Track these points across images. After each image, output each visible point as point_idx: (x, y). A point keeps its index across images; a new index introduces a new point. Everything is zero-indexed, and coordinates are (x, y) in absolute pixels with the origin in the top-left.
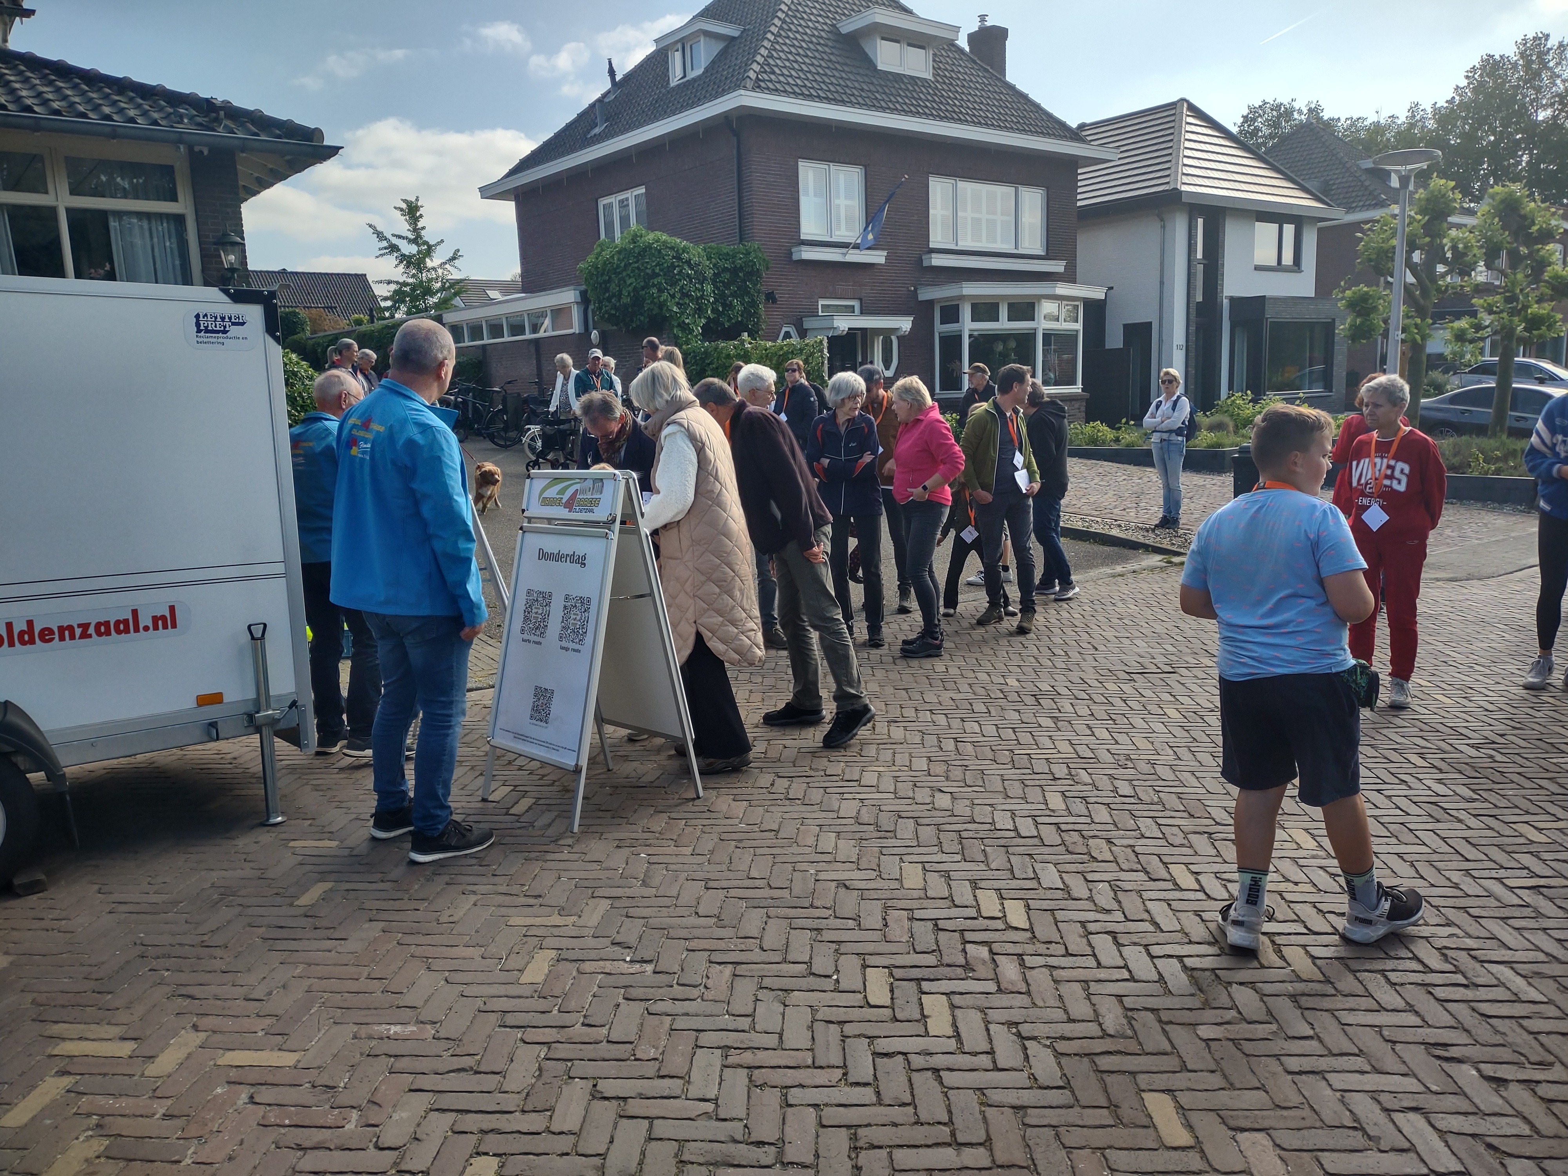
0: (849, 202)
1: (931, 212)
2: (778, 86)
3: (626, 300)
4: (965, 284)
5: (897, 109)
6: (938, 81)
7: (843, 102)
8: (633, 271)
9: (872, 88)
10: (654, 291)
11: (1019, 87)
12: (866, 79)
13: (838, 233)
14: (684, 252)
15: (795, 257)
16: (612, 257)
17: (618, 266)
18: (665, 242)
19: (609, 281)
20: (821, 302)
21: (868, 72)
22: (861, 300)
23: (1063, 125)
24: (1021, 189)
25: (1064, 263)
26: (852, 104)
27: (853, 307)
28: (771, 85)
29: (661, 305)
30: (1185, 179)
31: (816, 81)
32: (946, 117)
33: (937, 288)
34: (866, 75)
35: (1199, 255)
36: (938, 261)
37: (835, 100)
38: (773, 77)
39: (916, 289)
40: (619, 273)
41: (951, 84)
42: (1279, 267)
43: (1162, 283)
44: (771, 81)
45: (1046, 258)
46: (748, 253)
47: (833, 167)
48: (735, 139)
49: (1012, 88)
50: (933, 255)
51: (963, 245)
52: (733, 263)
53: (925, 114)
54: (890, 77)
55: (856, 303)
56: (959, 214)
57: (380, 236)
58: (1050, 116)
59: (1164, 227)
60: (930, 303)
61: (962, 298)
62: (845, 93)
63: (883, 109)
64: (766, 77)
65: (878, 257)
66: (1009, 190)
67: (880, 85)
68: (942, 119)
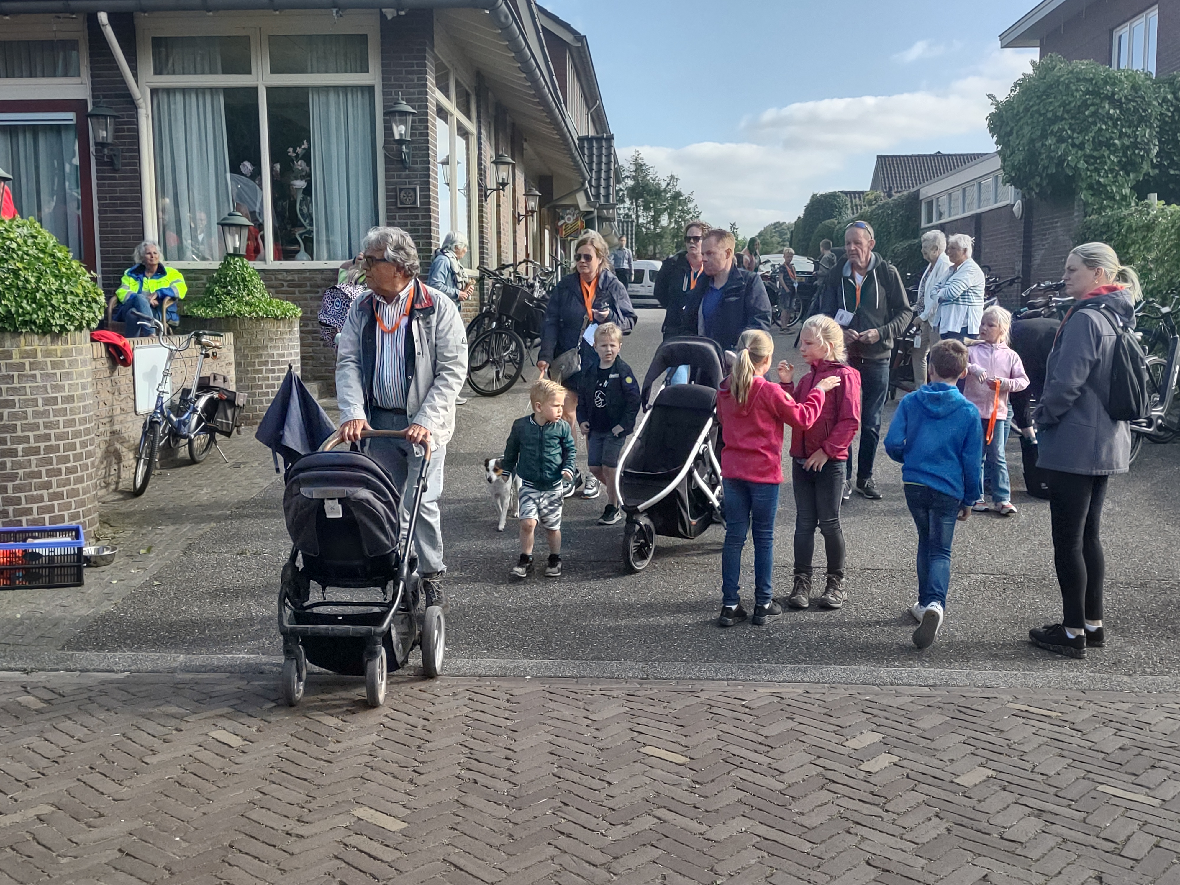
29: (1062, 161)
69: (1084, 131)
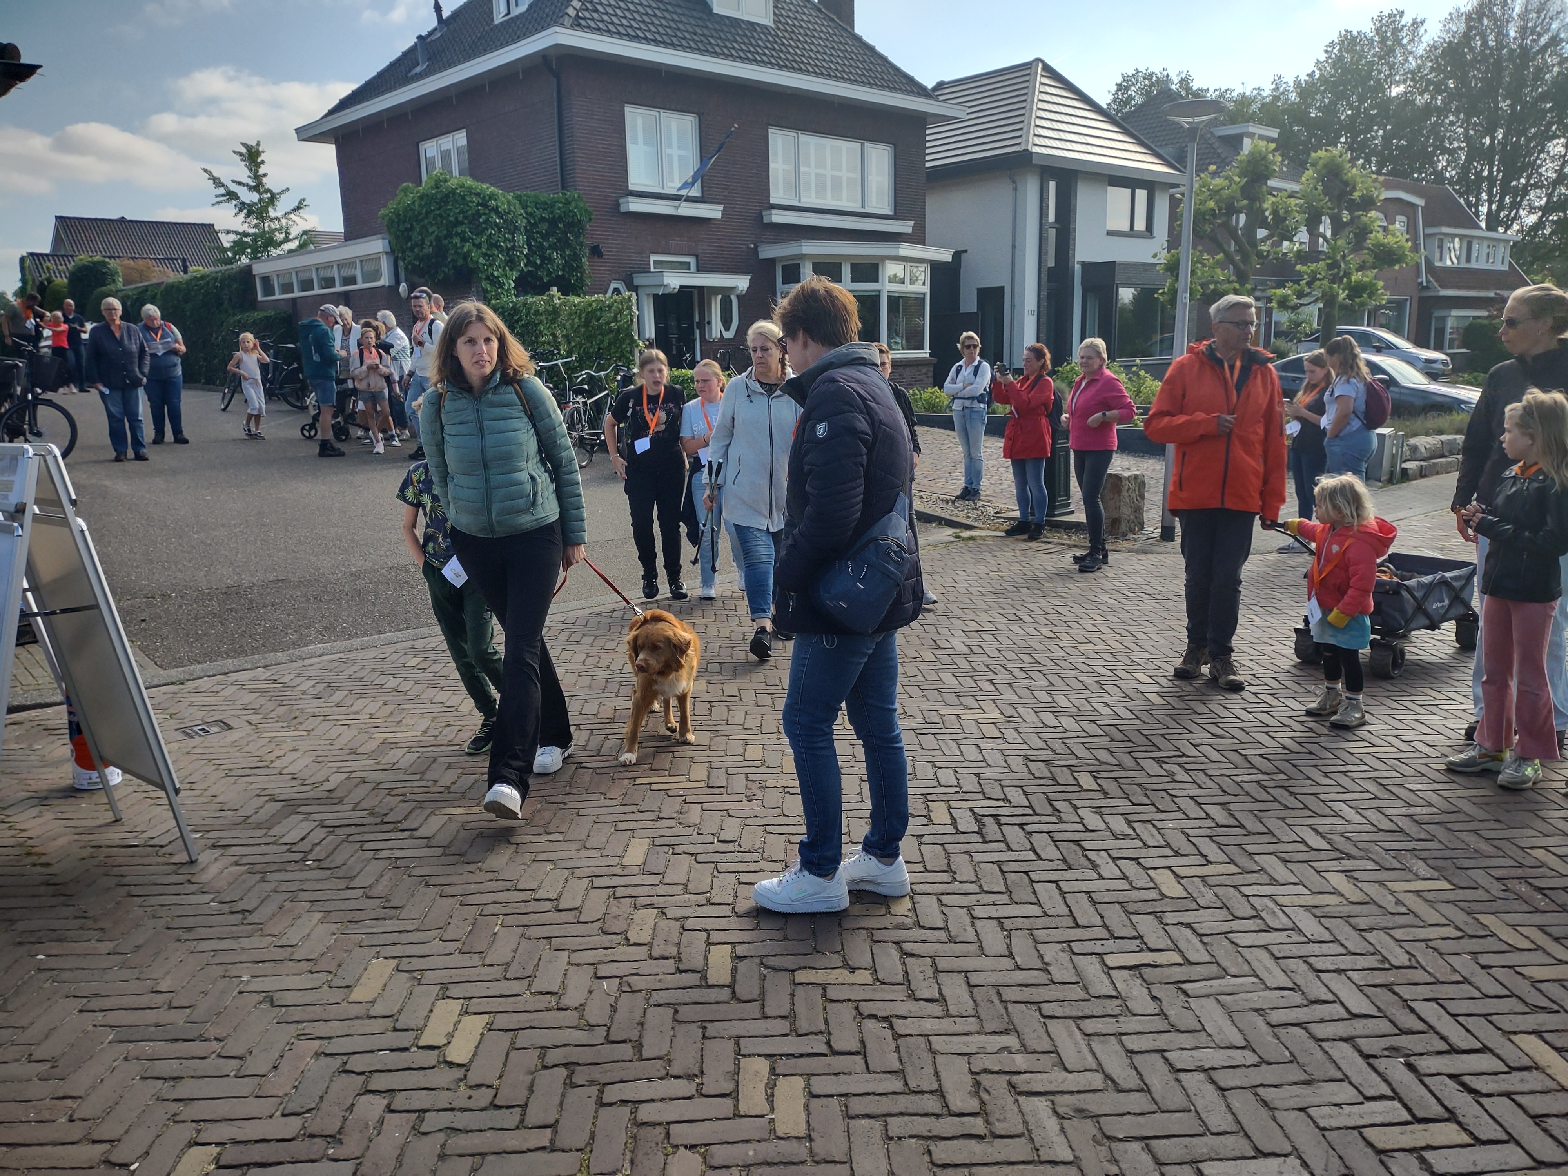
0: (682, 153)
1: (772, 165)
2: (601, 25)
3: (428, 250)
4: (804, 242)
5: (732, 56)
6: (779, 29)
7: (673, 46)
8: (435, 218)
9: (706, 32)
10: (456, 240)
11: (866, 38)
12: (701, 23)
13: (670, 184)
14: (490, 199)
15: (623, 209)
16: (414, 203)
17: (420, 213)
18: (470, 188)
19: (412, 228)
20: (653, 258)
21: (701, 15)
22: (697, 256)
23: (910, 80)
24: (867, 144)
25: (912, 223)
26: (684, 48)
27: (689, 263)
28: (592, 24)
29: (466, 256)
30: (1037, 141)
31: (643, 22)
32: (786, 66)
33: (775, 246)
34: (700, 19)
35: (1052, 218)
36: (778, 217)
37: (664, 42)
38: (595, 15)
39: (756, 247)
40: (422, 220)
41: (793, 32)
42: (1132, 233)
43: (1014, 247)
44: (593, 19)
45: (895, 217)
46: (568, 203)
47: (665, 115)
48: (555, 80)
49: (859, 39)
50: (774, 211)
51: (805, 202)
52: (552, 213)
53: (763, 62)
54: (727, 21)
55: (692, 260)
56: (802, 169)
57: (218, 183)
58: (897, 70)
59: (1015, 189)
60: (772, 261)
61: (803, 257)
62: (676, 36)
63: (717, 55)
64: (587, 15)
65: (714, 212)
66: (856, 146)
67: (715, 30)
68: (780, 67)
69: (480, 233)
